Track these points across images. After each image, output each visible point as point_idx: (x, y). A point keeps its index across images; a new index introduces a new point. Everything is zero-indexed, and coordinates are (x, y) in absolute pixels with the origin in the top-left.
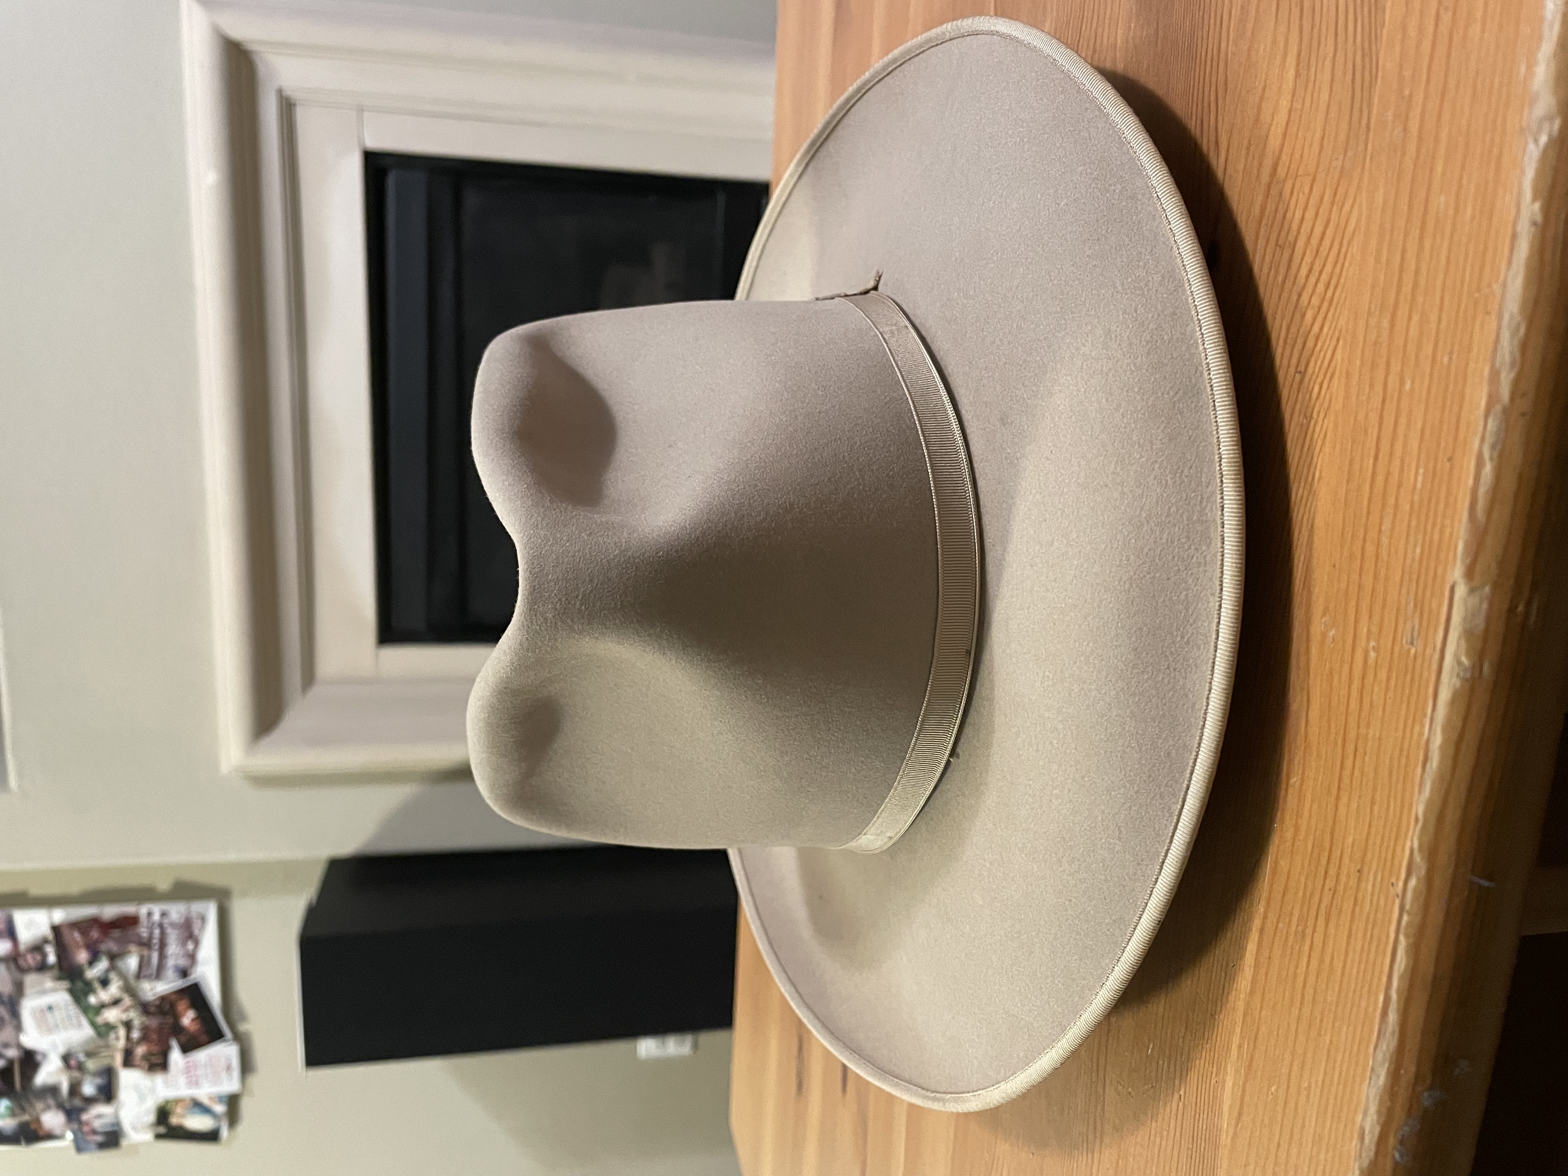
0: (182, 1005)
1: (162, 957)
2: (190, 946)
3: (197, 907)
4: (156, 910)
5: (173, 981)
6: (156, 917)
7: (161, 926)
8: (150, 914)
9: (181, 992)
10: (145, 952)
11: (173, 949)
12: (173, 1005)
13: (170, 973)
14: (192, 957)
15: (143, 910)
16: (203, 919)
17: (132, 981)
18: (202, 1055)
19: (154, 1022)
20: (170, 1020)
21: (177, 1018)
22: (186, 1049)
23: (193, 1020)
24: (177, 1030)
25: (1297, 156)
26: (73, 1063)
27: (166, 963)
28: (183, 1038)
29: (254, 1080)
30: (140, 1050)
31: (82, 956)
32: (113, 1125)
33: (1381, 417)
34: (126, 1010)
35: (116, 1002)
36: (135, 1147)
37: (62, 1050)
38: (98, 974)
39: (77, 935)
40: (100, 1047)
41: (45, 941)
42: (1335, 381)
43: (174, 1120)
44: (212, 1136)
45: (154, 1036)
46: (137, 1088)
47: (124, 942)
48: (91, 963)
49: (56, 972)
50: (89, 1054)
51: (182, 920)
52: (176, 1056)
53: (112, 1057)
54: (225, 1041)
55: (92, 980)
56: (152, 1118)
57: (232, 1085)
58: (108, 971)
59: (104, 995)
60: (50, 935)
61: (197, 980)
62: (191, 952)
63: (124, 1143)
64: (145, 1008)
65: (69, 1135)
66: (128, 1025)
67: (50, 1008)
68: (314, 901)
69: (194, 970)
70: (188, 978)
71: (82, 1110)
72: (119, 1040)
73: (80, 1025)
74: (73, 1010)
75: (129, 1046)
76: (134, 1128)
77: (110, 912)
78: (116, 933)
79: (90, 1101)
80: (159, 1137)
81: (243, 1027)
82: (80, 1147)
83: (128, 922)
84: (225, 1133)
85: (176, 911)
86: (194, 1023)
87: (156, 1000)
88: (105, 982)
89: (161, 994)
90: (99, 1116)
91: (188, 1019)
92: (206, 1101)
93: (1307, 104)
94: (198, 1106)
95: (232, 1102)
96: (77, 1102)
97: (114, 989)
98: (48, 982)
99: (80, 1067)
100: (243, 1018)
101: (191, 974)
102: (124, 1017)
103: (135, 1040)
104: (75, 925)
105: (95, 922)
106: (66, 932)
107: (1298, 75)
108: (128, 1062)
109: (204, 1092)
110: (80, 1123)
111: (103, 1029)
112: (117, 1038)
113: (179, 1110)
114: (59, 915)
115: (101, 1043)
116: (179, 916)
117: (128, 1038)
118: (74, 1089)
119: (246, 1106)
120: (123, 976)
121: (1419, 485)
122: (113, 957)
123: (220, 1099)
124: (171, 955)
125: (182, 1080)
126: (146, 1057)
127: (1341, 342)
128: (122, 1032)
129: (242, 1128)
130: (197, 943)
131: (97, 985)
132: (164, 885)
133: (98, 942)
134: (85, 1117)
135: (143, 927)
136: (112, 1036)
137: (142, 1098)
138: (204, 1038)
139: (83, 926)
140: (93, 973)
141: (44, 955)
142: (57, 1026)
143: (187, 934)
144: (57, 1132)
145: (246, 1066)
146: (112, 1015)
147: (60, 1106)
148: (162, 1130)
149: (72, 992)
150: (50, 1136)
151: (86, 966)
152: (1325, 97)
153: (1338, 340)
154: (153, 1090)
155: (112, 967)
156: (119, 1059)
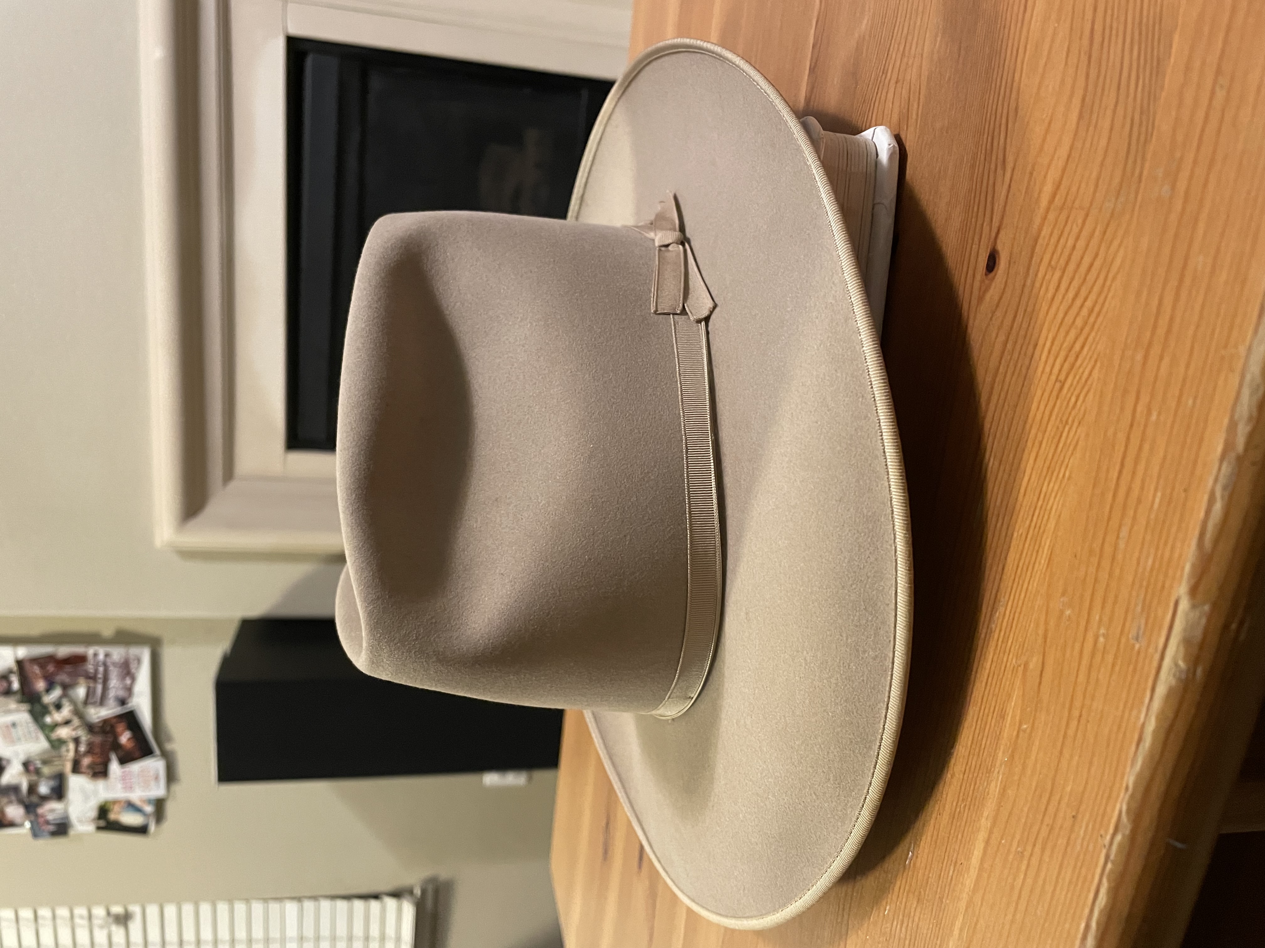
0: (120, 727)
1: (105, 689)
2: (128, 681)
3: (134, 651)
4: (101, 652)
5: (115, 708)
6: (101, 657)
7: (105, 664)
8: (95, 655)
9: (120, 717)
10: (92, 685)
11: (114, 682)
12: (113, 727)
13: (111, 702)
14: (129, 690)
15: (90, 651)
16: (139, 661)
17: (80, 706)
18: (135, 767)
19: (98, 739)
20: (111, 739)
21: (116, 737)
22: (123, 761)
23: (129, 739)
24: (116, 746)
25: (1074, 189)
26: (31, 768)
27: (108, 695)
28: (121, 753)
29: (176, 788)
30: (86, 761)
31: (41, 685)
32: (62, 819)
33: (1128, 438)
34: (74, 729)
35: (67, 723)
36: (80, 836)
37: (22, 757)
38: (53, 700)
39: (36, 669)
40: (53, 757)
41: (11, 671)
42: (1091, 395)
43: (112, 816)
44: (142, 830)
45: (97, 750)
46: (83, 791)
47: (75, 675)
48: (48, 690)
49: (18, 697)
50: (45, 762)
51: (122, 660)
52: (114, 767)
53: (63, 765)
54: (154, 756)
55: (48, 704)
56: (94, 813)
57: (159, 791)
58: (61, 698)
59: (58, 717)
60: (15, 668)
61: (132, 709)
62: (129, 686)
63: (72, 832)
64: (91, 728)
65: (28, 825)
66: (77, 741)
67: (14, 725)
68: (229, 651)
69: (129, 700)
70: (125, 706)
71: (37, 805)
72: (70, 752)
73: (37, 738)
74: (33, 727)
75: (77, 757)
76: (80, 821)
77: (63, 651)
78: (68, 668)
79: (44, 799)
80: (99, 828)
81: (169, 747)
82: (35, 833)
83: (78, 660)
84: (152, 828)
85: (117, 653)
86: (130, 742)
87: (99, 722)
88: (58, 707)
89: (105, 718)
90: (52, 811)
91: (125, 738)
92: (138, 803)
93: (1088, 145)
94: (131, 806)
95: (159, 805)
96: (34, 799)
97: (66, 712)
98: (12, 704)
99: (38, 772)
100: (170, 739)
101: (128, 703)
102: (74, 734)
103: (82, 753)
104: (35, 660)
105: (51, 658)
106: (27, 666)
107: (1080, 117)
108: (76, 769)
109: (136, 796)
110: (37, 815)
111: (57, 743)
112: (68, 751)
113: (116, 808)
114: (22, 652)
115: (54, 753)
116: (119, 657)
117: (76, 751)
118: (32, 789)
119: (170, 808)
120: (73, 702)
121: (1156, 506)
122: (66, 687)
123: (149, 802)
124: (114, 687)
125: (119, 786)
126: (91, 766)
127: (1098, 364)
128: (72, 746)
129: (167, 825)
130: (133, 679)
131: (52, 708)
132: (108, 632)
133: (53, 675)
134: (40, 811)
135: (90, 664)
136: (64, 749)
137: (86, 798)
138: (137, 754)
139: (42, 661)
140: (49, 699)
141: (10, 683)
142: (19, 739)
143: (125, 672)
144: (18, 820)
145: (171, 776)
146: (63, 732)
147: (21, 802)
148: (102, 823)
149: (32, 712)
150: (12, 824)
151: (43, 693)
152: (1103, 142)
153: (1096, 361)
154: (96, 793)
155: (65, 695)
156: (68, 766)
